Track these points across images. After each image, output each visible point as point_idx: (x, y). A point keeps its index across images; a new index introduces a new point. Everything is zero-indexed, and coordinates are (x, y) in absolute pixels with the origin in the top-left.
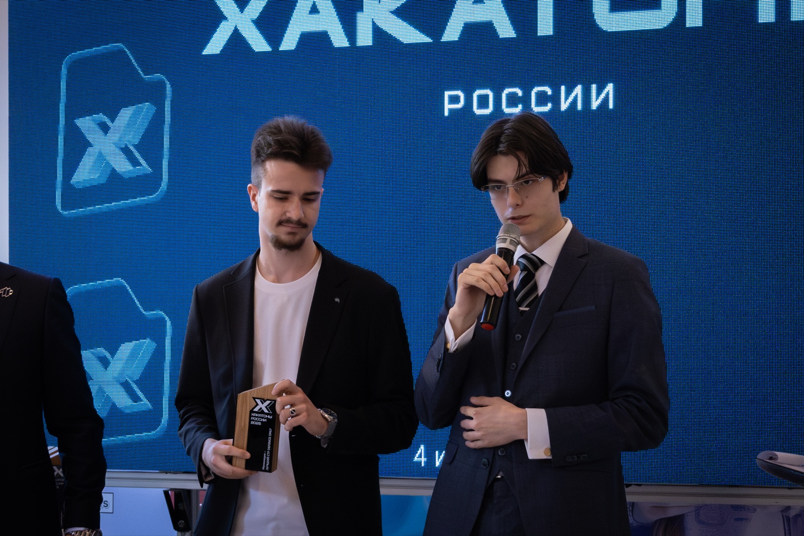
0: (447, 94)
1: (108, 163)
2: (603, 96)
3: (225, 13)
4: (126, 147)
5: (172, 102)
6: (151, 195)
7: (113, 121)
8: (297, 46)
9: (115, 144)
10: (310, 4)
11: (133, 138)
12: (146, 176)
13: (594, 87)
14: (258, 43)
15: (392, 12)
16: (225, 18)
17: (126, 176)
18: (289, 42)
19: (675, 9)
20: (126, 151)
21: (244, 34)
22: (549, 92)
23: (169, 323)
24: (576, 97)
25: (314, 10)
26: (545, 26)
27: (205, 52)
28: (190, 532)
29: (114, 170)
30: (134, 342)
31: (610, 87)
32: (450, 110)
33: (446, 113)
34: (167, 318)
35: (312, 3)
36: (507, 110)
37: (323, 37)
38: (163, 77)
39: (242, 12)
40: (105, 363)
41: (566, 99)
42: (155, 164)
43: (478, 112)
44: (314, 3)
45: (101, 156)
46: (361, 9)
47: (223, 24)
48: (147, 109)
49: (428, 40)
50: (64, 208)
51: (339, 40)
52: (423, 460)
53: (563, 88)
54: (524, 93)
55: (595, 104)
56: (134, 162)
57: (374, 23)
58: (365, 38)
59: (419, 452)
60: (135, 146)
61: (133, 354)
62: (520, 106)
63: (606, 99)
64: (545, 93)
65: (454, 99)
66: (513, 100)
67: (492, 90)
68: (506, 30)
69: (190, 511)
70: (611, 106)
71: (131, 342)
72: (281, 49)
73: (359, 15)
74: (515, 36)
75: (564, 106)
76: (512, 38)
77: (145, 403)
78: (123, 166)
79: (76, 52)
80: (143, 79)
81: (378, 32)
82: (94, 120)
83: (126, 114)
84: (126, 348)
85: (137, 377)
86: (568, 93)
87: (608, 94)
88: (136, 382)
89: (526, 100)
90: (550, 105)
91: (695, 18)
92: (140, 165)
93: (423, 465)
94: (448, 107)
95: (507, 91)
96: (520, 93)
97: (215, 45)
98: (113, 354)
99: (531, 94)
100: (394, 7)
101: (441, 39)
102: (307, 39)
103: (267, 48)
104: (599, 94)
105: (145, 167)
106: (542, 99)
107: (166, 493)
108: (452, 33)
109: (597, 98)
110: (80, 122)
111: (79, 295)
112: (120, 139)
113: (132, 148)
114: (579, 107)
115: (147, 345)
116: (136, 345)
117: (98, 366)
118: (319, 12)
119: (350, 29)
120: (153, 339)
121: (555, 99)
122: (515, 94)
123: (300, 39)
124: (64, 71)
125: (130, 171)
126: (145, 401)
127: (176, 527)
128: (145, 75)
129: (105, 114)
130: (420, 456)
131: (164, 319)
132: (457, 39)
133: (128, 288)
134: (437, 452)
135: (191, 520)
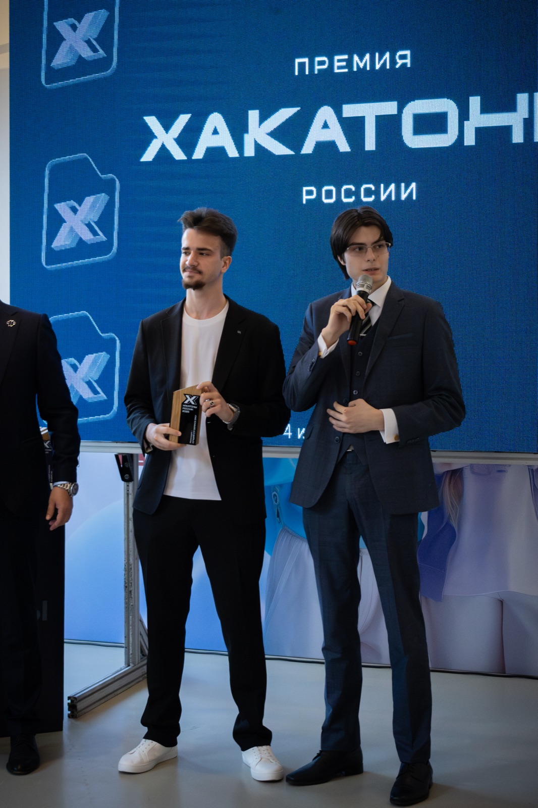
0: (305, 189)
1: (77, 235)
2: (409, 191)
3: (156, 134)
4: (89, 223)
5: (120, 193)
6: (106, 255)
7: (80, 205)
8: (204, 156)
9: (82, 221)
10: (213, 129)
11: (94, 217)
12: (102, 242)
13: (403, 185)
14: (178, 154)
15: (268, 134)
16: (156, 137)
17: (89, 243)
18: (199, 154)
19: (457, 133)
20: (89, 226)
21: (168, 148)
22: (373, 188)
23: (118, 342)
24: (391, 192)
25: (215, 132)
26: (370, 144)
27: (142, 160)
28: (132, 482)
29: (81, 239)
30: (95, 354)
31: (413, 185)
32: (307, 200)
33: (304, 202)
34: (117, 338)
35: (214, 127)
36: (345, 200)
37: (221, 150)
38: (115, 177)
39: (167, 133)
40: (75, 368)
41: (385, 192)
42: (109, 234)
43: (326, 201)
44: (215, 127)
45: (72, 230)
46: (247, 132)
47: (154, 141)
48: (103, 198)
49: (292, 153)
50: (46, 264)
51: (232, 152)
52: (290, 434)
53: (382, 185)
54: (355, 189)
55: (404, 196)
56: (95, 233)
57: (256, 142)
58: (249, 151)
59: (287, 429)
60: (95, 223)
61: (94, 362)
62: (354, 198)
63: (411, 193)
64: (370, 189)
65: (309, 193)
66: (348, 194)
67: (334, 186)
68: (344, 146)
69: (133, 468)
70: (414, 198)
71: (93, 354)
72: (193, 158)
73: (246, 136)
74: (349, 150)
75: (383, 198)
76: (348, 152)
77: (102, 396)
78: (87, 236)
79: (54, 158)
80: (101, 178)
81: (258, 147)
82: (68, 205)
83: (89, 200)
84: (89, 359)
85: (96, 378)
86: (385, 189)
87: (412, 189)
88: (96, 381)
89: (357, 193)
90: (373, 197)
91: (470, 140)
92: (99, 235)
93: (289, 437)
94: (305, 198)
95: (345, 187)
96: (353, 189)
97: (149, 156)
98: (80, 362)
99: (360, 189)
100: (269, 131)
101: (301, 152)
102: (210, 151)
103: (185, 158)
104: (406, 189)
105: (102, 237)
106: (368, 193)
107: (117, 456)
108: (308, 148)
109: (405, 192)
110: (58, 206)
111: (58, 322)
112: (85, 218)
113: (93, 224)
114: (393, 198)
115: (103, 357)
116: (95, 357)
117: (71, 370)
118: (218, 134)
119: (240, 145)
120: (108, 352)
121: (377, 193)
122: (350, 189)
123: (206, 151)
124: (47, 172)
125: (90, 240)
126: (102, 394)
127: (123, 479)
128: (102, 175)
129: (74, 201)
130: (288, 432)
131: (115, 338)
132: (311, 152)
133: (91, 318)
134: (299, 429)
135: (133, 473)
